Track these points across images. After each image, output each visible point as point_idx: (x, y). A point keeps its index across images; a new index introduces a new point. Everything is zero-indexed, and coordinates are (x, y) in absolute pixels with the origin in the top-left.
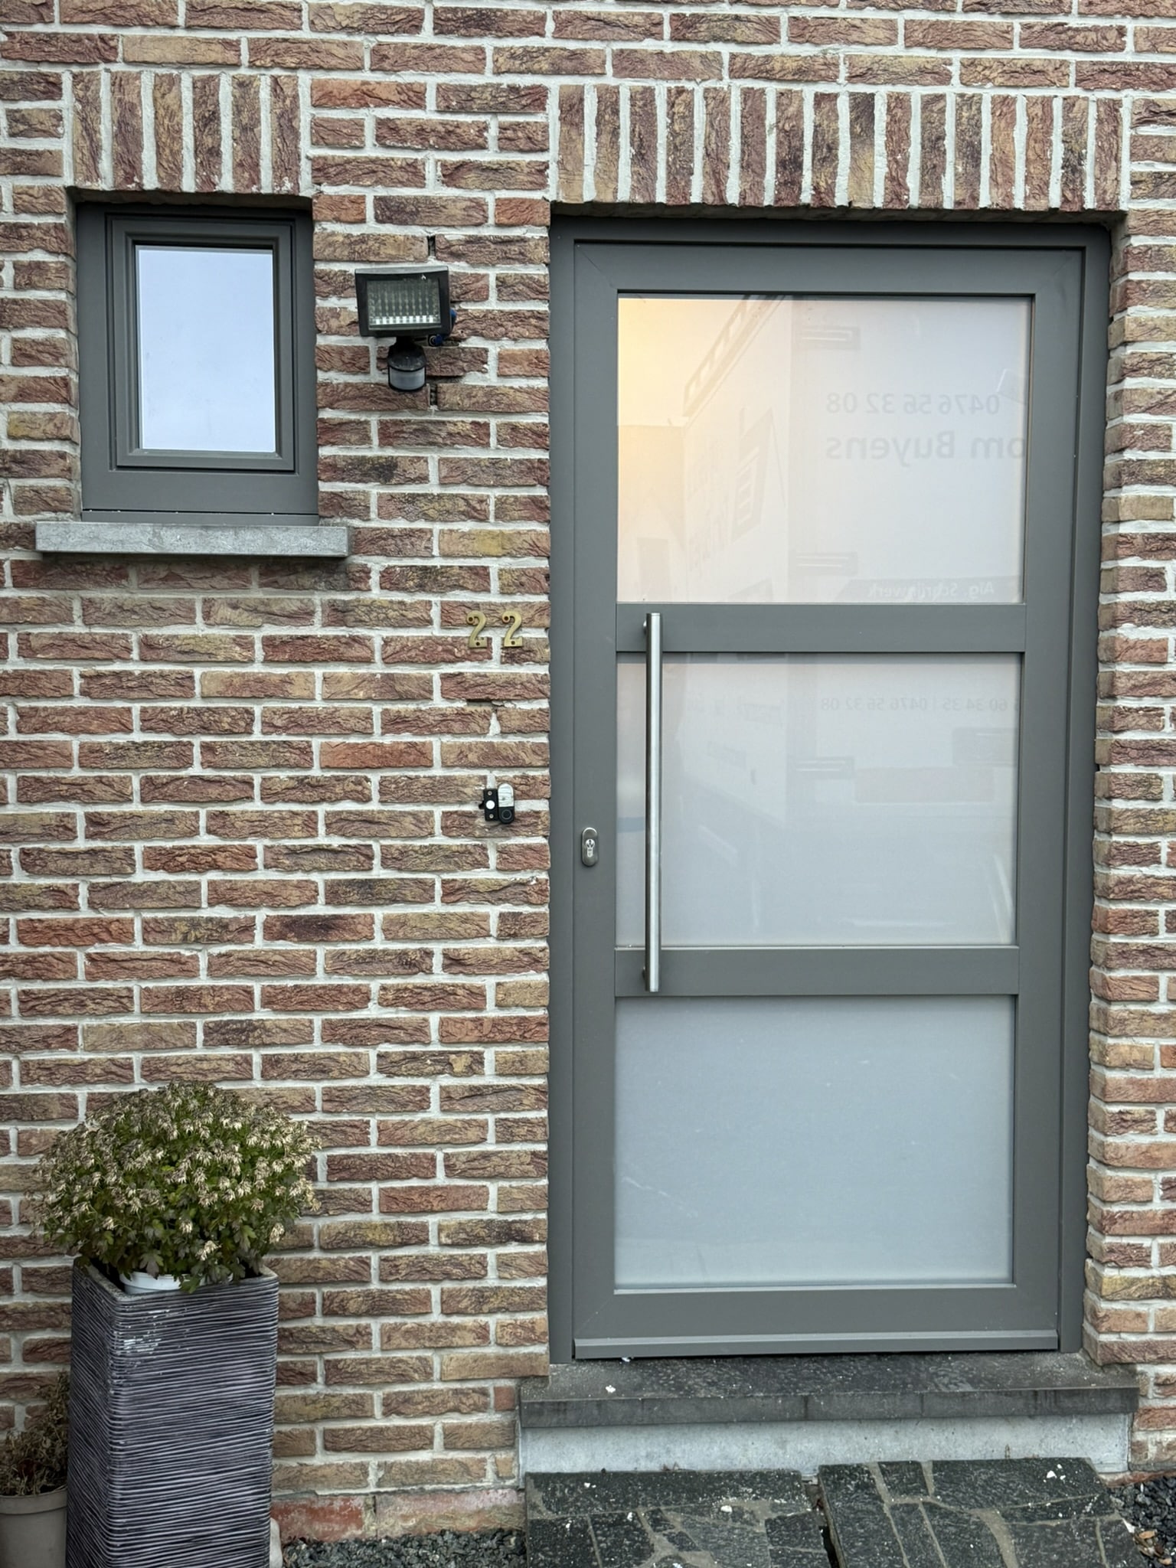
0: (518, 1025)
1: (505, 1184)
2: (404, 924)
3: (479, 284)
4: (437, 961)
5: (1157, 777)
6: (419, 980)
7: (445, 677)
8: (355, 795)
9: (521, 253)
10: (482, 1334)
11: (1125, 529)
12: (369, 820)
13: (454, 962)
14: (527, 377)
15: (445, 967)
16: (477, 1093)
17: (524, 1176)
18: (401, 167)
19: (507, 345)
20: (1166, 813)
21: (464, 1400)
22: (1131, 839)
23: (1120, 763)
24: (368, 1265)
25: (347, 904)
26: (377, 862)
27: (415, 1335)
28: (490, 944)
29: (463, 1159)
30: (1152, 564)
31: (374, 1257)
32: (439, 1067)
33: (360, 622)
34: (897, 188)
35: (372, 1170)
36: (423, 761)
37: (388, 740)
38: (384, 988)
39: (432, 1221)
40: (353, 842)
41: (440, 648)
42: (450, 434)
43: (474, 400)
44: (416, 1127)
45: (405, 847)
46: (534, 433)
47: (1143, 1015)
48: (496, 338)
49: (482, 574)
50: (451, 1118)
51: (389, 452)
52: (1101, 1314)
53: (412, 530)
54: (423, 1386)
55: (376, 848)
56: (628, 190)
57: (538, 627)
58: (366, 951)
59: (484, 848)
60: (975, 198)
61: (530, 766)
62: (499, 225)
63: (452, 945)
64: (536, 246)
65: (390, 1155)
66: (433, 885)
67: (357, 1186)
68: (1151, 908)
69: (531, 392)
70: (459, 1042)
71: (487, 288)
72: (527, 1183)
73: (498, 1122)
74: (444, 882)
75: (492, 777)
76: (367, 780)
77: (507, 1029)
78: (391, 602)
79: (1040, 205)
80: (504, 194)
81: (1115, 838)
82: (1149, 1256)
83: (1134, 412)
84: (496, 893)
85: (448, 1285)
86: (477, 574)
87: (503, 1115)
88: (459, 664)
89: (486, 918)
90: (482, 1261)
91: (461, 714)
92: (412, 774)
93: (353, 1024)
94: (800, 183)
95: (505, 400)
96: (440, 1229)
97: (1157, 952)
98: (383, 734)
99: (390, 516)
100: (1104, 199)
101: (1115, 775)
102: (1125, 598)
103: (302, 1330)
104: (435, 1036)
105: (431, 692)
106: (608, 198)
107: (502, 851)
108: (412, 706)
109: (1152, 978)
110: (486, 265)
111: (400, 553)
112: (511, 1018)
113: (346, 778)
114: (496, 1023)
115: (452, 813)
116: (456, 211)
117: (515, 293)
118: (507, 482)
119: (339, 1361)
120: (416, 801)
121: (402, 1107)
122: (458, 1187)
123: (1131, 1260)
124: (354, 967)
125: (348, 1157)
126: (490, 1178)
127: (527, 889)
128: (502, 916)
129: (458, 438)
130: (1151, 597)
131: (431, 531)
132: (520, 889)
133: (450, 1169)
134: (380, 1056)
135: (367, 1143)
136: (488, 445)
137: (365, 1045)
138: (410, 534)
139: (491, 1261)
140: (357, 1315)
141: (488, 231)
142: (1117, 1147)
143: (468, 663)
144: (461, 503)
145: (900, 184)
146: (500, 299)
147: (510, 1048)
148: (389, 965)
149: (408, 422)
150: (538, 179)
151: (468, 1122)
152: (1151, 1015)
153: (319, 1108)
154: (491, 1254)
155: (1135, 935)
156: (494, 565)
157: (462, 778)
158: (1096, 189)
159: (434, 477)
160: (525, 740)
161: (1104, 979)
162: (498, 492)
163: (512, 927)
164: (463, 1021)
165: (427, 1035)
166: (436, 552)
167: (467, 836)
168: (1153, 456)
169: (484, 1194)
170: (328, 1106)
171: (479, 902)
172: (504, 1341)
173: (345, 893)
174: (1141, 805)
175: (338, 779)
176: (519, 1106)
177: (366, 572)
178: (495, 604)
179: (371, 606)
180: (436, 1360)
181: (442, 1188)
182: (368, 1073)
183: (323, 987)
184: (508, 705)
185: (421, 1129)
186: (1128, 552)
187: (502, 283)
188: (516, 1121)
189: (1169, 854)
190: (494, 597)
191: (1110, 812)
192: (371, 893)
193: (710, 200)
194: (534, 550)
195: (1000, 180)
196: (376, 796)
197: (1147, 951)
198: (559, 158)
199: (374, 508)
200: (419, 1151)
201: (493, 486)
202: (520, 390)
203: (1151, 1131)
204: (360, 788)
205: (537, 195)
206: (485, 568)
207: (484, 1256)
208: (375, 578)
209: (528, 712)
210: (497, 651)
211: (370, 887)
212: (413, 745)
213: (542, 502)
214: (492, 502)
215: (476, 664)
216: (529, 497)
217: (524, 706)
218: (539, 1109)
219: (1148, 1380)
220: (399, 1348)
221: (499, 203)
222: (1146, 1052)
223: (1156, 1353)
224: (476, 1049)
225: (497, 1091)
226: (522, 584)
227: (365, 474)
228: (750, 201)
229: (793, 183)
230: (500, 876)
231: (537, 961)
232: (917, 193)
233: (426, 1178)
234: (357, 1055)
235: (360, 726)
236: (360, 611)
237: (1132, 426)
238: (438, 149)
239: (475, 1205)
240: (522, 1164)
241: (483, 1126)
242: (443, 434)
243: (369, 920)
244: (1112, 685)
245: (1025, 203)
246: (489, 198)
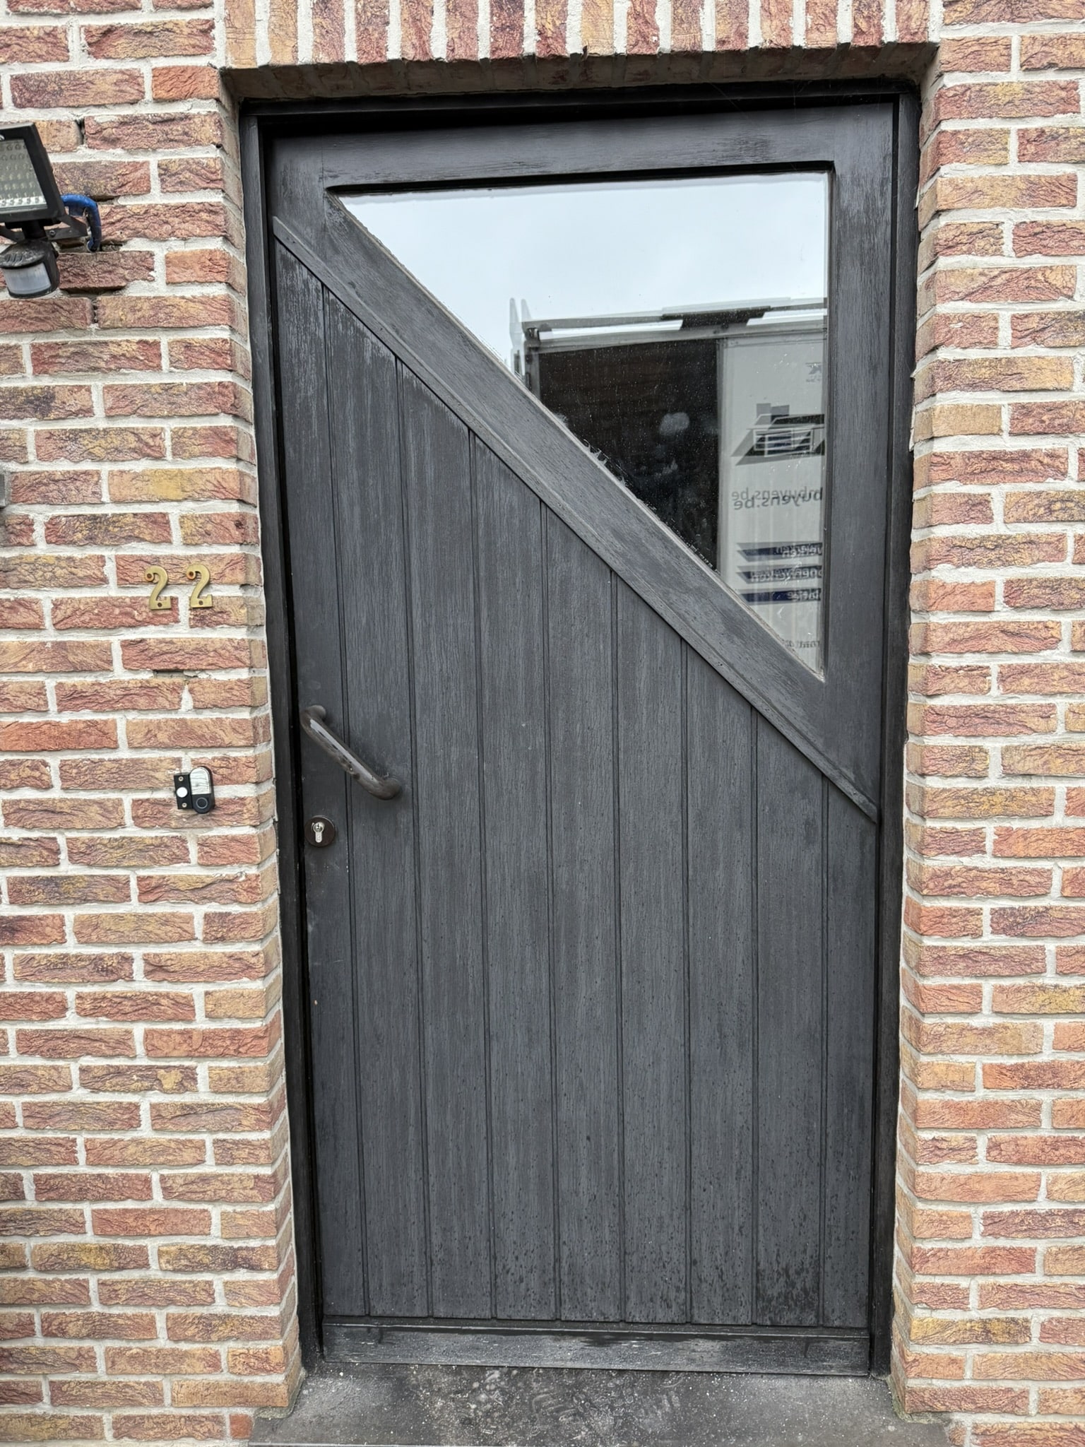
0: (232, 1038)
1: (229, 1208)
2: (97, 927)
3: (138, 174)
4: (138, 967)
5: (981, 750)
6: (119, 987)
7: (126, 645)
8: (33, 782)
9: (186, 134)
10: (213, 1363)
11: (940, 446)
12: (50, 810)
13: (156, 969)
14: (201, 283)
15: (147, 974)
16: (189, 1111)
17: (248, 1200)
18: (39, 38)
19: (176, 246)
20: (993, 794)
21: (197, 1427)
22: (949, 825)
23: (936, 733)
24: (87, 1289)
25: (33, 903)
26: (63, 856)
27: (141, 1360)
28: (197, 947)
29: (181, 1181)
30: (975, 489)
31: (93, 1280)
32: (147, 1084)
33: (24, 583)
34: (644, 28)
35: (81, 1190)
36: (106, 742)
37: (66, 718)
38: (79, 997)
39: (152, 1245)
40: (35, 834)
41: (117, 611)
42: (114, 357)
43: (139, 314)
44: (126, 1147)
45: (92, 839)
46: (212, 350)
47: (963, 1030)
48: (162, 239)
49: (159, 523)
50: (164, 1137)
51: (45, 381)
52: (910, 1359)
53: (76, 473)
54: (155, 1411)
55: (62, 841)
56: (311, 47)
57: (232, 583)
58: (57, 956)
59: (184, 841)
60: (743, 36)
61: (230, 746)
62: (158, 101)
63: (152, 950)
64: (203, 122)
65: (99, 1175)
66: (128, 882)
67: (68, 1206)
68: (974, 905)
69: (205, 301)
70: (167, 1057)
71: (147, 178)
72: (253, 1208)
73: (216, 1142)
74: (140, 879)
75: (187, 759)
76: (45, 764)
77: (220, 1043)
78: (58, 558)
79: (825, 40)
80: (162, 63)
81: (930, 823)
82: (967, 1298)
83: (950, 299)
84: (200, 891)
85: (173, 1310)
86: (155, 522)
87: (221, 1136)
88: (142, 629)
89: (189, 919)
90: (208, 1288)
91: (145, 686)
92: (95, 756)
93: (50, 1035)
94: (521, 27)
95: (177, 313)
96: (160, 1254)
97: (980, 957)
98: (60, 711)
99: (50, 457)
100: (907, 28)
101: (930, 749)
102: (941, 532)
103: (22, 1351)
104: (140, 1049)
105: (110, 662)
106: (286, 60)
107: (202, 844)
108: (89, 679)
109: (973, 987)
110: (146, 150)
111: (65, 501)
112: (223, 1031)
113: (21, 763)
114: (207, 1037)
115: (143, 801)
116: (106, 86)
117: (181, 182)
118: (183, 411)
119: (64, 1383)
120: (101, 788)
121: (111, 1125)
122: (177, 1211)
123: (945, 1301)
124: (46, 973)
125: (55, 1177)
126: (211, 1201)
127: (234, 887)
128: (208, 918)
129: (123, 361)
130: (973, 530)
131: (98, 473)
132: (228, 885)
133: (168, 1192)
134: (83, 1070)
135: (75, 1162)
136: (159, 367)
137: (64, 1058)
138: (74, 477)
139: (218, 1288)
140: (78, 1337)
141: (147, 109)
142: (930, 1179)
143: (152, 628)
144: (132, 438)
145: (647, 22)
146: (164, 191)
147: (225, 1064)
148: (84, 971)
149: (64, 344)
150: (202, 41)
151: (184, 1143)
152: (972, 1029)
153: (21, 1124)
154: (218, 1281)
155: (953, 936)
156: (174, 512)
157: (151, 760)
158: (898, 15)
159: (99, 410)
160: (223, 716)
161: (917, 986)
162: (176, 424)
163: (219, 929)
164: (169, 1033)
165: (132, 1048)
166: (106, 498)
167: (162, 826)
168: (974, 354)
169: (205, 1217)
170: (31, 1122)
171: (180, 901)
172: (236, 1370)
173: (29, 891)
174: (961, 783)
175: (12, 763)
176: (238, 1126)
177: (29, 524)
178: (177, 558)
179: (35, 564)
180: (167, 1385)
181: (159, 1212)
182: (70, 1088)
183: (13, 995)
184: (203, 676)
185: (132, 1149)
186: (944, 475)
187: (165, 171)
188: (235, 1143)
189: (995, 842)
190: (177, 549)
191: (923, 793)
192: (57, 890)
193: (411, 54)
194: (219, 491)
195: (774, 10)
196: (57, 782)
197: (966, 956)
198: (224, 14)
199: (31, 449)
200: (132, 1171)
201: (168, 417)
202: (193, 300)
203: (971, 1160)
204: (37, 774)
205: (202, 61)
206: (164, 515)
207: (210, 1283)
208: (39, 531)
209: (224, 684)
210: (184, 613)
211: (57, 885)
212: (93, 724)
213: (226, 434)
214: (168, 436)
215: (161, 628)
216: (210, 428)
217: (221, 676)
218: (261, 1130)
219: (964, 1430)
220: (123, 1373)
221: (157, 73)
222: (965, 1072)
223: (974, 1402)
224: (187, 1063)
225: (212, 1109)
226: (208, 533)
227: (19, 409)
228: (461, 54)
229: (512, 27)
230: (203, 872)
231: (250, 967)
232: (668, 32)
233: (141, 1200)
234: (55, 1068)
235: (32, 702)
236: (24, 570)
237: (947, 318)
238: (81, 13)
239: (197, 1230)
240: (245, 1188)
241: (201, 1147)
242: (106, 357)
243: (58, 922)
244: (926, 639)
245: (807, 38)
246: (145, 69)
